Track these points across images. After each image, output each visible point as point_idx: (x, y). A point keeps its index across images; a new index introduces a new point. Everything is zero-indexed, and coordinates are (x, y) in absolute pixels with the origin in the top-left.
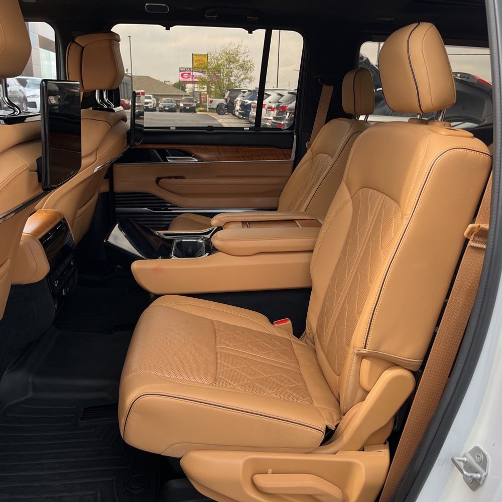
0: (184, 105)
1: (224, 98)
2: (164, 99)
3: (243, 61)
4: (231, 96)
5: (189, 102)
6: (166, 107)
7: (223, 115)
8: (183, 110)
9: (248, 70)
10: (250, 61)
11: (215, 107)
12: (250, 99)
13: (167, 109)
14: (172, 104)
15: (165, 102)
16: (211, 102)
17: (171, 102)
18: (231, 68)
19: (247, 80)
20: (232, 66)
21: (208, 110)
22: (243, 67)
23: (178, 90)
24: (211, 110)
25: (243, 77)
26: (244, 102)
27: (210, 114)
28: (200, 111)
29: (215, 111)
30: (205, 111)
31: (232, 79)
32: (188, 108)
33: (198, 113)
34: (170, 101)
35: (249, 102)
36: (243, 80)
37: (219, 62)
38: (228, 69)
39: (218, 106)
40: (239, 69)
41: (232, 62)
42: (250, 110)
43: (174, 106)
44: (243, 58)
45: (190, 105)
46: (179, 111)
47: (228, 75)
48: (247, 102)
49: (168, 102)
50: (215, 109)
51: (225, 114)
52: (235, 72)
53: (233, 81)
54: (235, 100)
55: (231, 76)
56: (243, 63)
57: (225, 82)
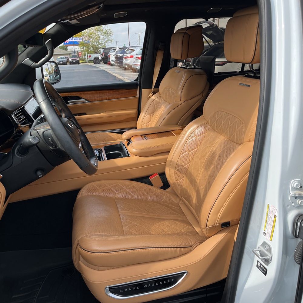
0: (72, 60)
1: (100, 54)
2: (59, 57)
3: (106, 30)
4: (105, 52)
5: (75, 57)
6: (61, 62)
7: (98, 64)
8: (72, 63)
9: (109, 35)
10: (109, 30)
11: (93, 59)
12: (121, 53)
13: (61, 63)
14: (64, 60)
15: (59, 59)
16: (90, 56)
17: (64, 58)
18: (99, 35)
19: (109, 41)
20: (99, 33)
21: (87, 62)
22: (106, 34)
23: (64, 50)
24: (90, 61)
25: (106, 39)
26: (118, 55)
27: (89, 64)
28: (82, 63)
29: (92, 62)
30: (86, 62)
31: (100, 41)
32: (74, 61)
33: (81, 64)
34: (62, 58)
35: (121, 55)
36: (106, 41)
37: (91, 32)
38: (97, 35)
39: (94, 59)
40: (103, 35)
41: (99, 31)
42: (123, 60)
43: (65, 61)
44: (105, 28)
45: (76, 59)
46: (69, 64)
47: (97, 39)
48: (119, 55)
49: (61, 59)
50: (93, 61)
51: (99, 63)
52: (102, 37)
53: (101, 43)
54: (109, 54)
55: (99, 40)
56: (106, 31)
57: (96, 44)
